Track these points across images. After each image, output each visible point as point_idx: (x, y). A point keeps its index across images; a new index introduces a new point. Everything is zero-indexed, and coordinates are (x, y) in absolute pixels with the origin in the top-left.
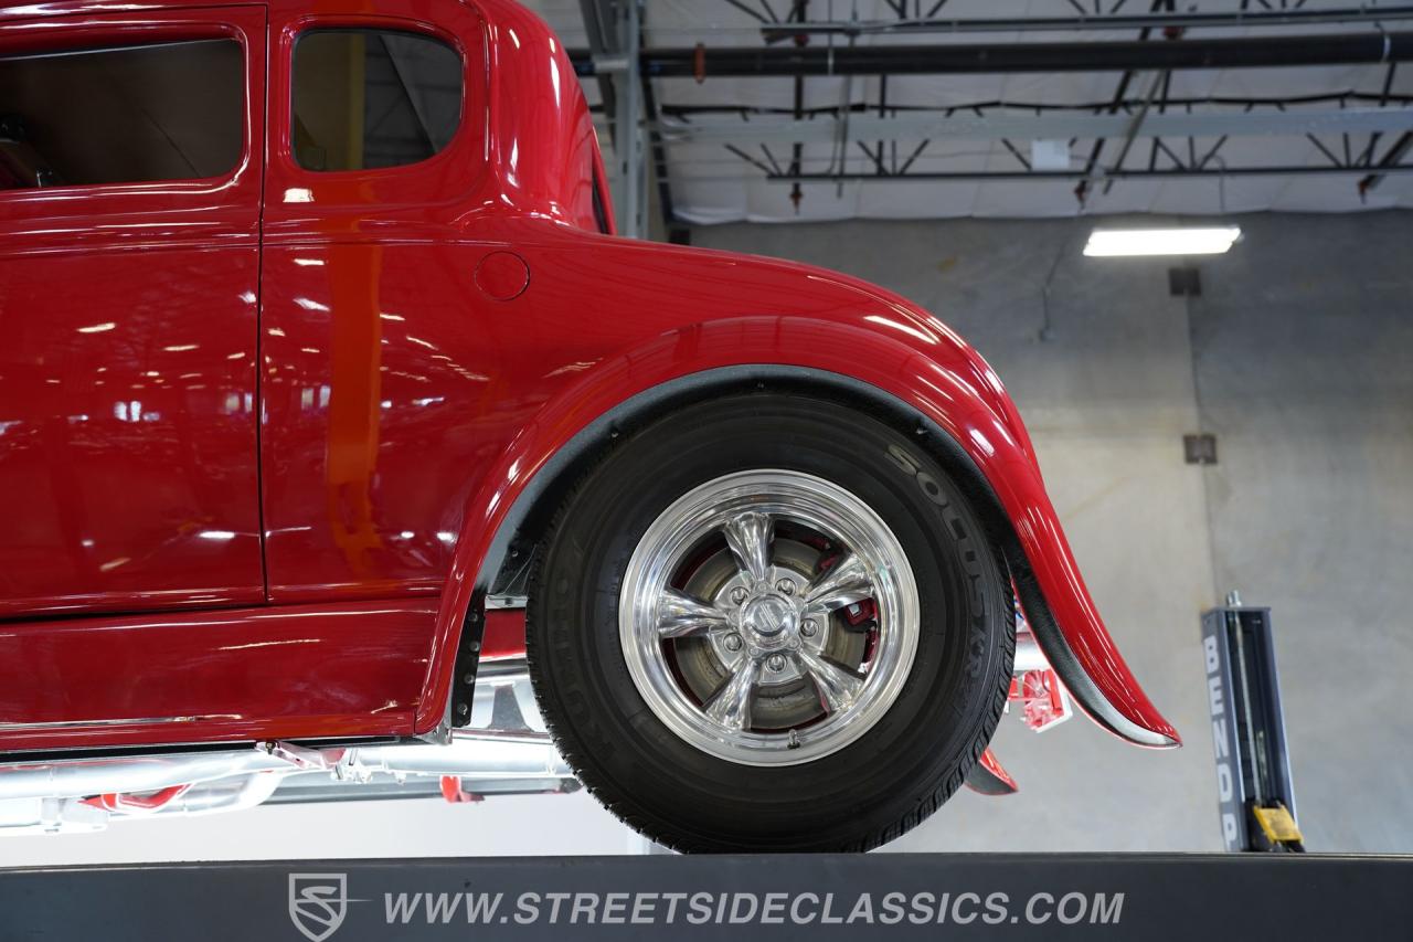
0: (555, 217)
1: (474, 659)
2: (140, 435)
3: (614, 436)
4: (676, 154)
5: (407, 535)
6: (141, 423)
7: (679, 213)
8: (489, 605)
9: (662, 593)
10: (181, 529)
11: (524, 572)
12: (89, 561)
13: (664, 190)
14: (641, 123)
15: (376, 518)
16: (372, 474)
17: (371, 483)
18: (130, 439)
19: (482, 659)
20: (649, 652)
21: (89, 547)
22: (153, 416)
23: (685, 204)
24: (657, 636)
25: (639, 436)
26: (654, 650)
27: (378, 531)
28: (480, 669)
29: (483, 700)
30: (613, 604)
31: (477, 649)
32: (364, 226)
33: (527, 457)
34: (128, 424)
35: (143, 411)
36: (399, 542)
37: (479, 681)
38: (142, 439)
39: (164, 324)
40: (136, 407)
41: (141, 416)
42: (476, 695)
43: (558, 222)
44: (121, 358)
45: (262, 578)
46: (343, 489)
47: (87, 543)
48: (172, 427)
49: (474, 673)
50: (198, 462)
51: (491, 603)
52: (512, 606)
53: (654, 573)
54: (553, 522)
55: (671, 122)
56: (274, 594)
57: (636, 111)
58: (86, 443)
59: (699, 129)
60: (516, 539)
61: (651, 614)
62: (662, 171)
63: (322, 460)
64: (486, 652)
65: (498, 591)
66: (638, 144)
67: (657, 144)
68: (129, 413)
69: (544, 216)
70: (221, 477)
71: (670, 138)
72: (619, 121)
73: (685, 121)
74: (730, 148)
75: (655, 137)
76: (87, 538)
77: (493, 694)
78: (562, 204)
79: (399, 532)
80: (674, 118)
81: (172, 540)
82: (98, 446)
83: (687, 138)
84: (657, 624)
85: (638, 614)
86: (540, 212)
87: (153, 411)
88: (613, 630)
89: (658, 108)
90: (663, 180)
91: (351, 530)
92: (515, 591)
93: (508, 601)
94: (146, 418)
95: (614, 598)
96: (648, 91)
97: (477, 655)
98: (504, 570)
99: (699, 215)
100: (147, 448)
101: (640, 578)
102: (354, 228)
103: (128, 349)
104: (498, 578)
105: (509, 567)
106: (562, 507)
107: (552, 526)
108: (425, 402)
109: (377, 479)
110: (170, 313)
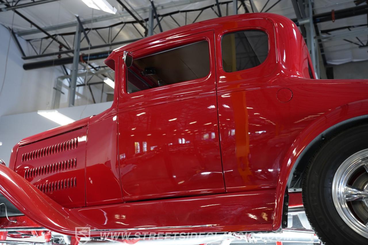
0: (298, 76)
1: (287, 208)
2: (185, 147)
3: (323, 139)
4: (326, 45)
5: (260, 170)
6: (185, 144)
7: (329, 62)
8: (289, 191)
9: (346, 187)
10: (197, 172)
11: (299, 181)
12: (175, 181)
13: (323, 57)
14: (315, 38)
15: (250, 166)
16: (249, 154)
17: (248, 157)
18: (182, 148)
19: (289, 207)
20: (343, 206)
21: (175, 178)
22: (188, 142)
23: (330, 59)
24: (346, 200)
25: (333, 139)
26: (345, 206)
27: (250, 170)
28: (289, 210)
29: (290, 219)
30: (330, 191)
31: (287, 205)
32: (241, 86)
33: (298, 148)
34: (182, 144)
35: (186, 141)
36: (257, 173)
37: (289, 213)
38: (186, 148)
39: (189, 117)
40: (184, 140)
41: (185, 142)
42: (288, 217)
43: (299, 77)
44: (179, 127)
45: (224, 185)
46: (241, 158)
47: (175, 177)
48: (193, 144)
49: (287, 212)
50: (199, 152)
51: (290, 190)
52: (296, 191)
53: (342, 181)
54: (308, 167)
55: (324, 35)
56: (227, 189)
57: (313, 34)
58: (172, 150)
59: (334, 36)
60: (295, 172)
61: (343, 194)
62: (322, 51)
63: (235, 151)
64: (290, 205)
65: (291, 187)
66: (314, 44)
67: (320, 43)
68: (182, 141)
69: (295, 76)
70: (205, 157)
71: (324, 40)
72: (307, 38)
73: (329, 34)
74: (345, 40)
75: (319, 41)
76: (174, 175)
77: (292, 217)
78: (300, 72)
79: (257, 170)
80: (325, 34)
81: (195, 175)
82: (175, 150)
83: (330, 39)
84: (345, 196)
85: (338, 193)
86: (294, 75)
87: (188, 141)
88: (331, 199)
89: (320, 32)
90: (323, 53)
91: (243, 170)
92: (297, 187)
93: (295, 190)
94: (186, 142)
95: (330, 189)
96: (316, 27)
97: (287, 206)
98: (292, 181)
99: (336, 62)
100: (187, 150)
101: (338, 183)
102: (238, 87)
103: (180, 125)
104: (291, 183)
105: (294, 180)
106: (310, 162)
107: (307, 168)
108: (260, 132)
109: (250, 156)
110: (190, 114)
